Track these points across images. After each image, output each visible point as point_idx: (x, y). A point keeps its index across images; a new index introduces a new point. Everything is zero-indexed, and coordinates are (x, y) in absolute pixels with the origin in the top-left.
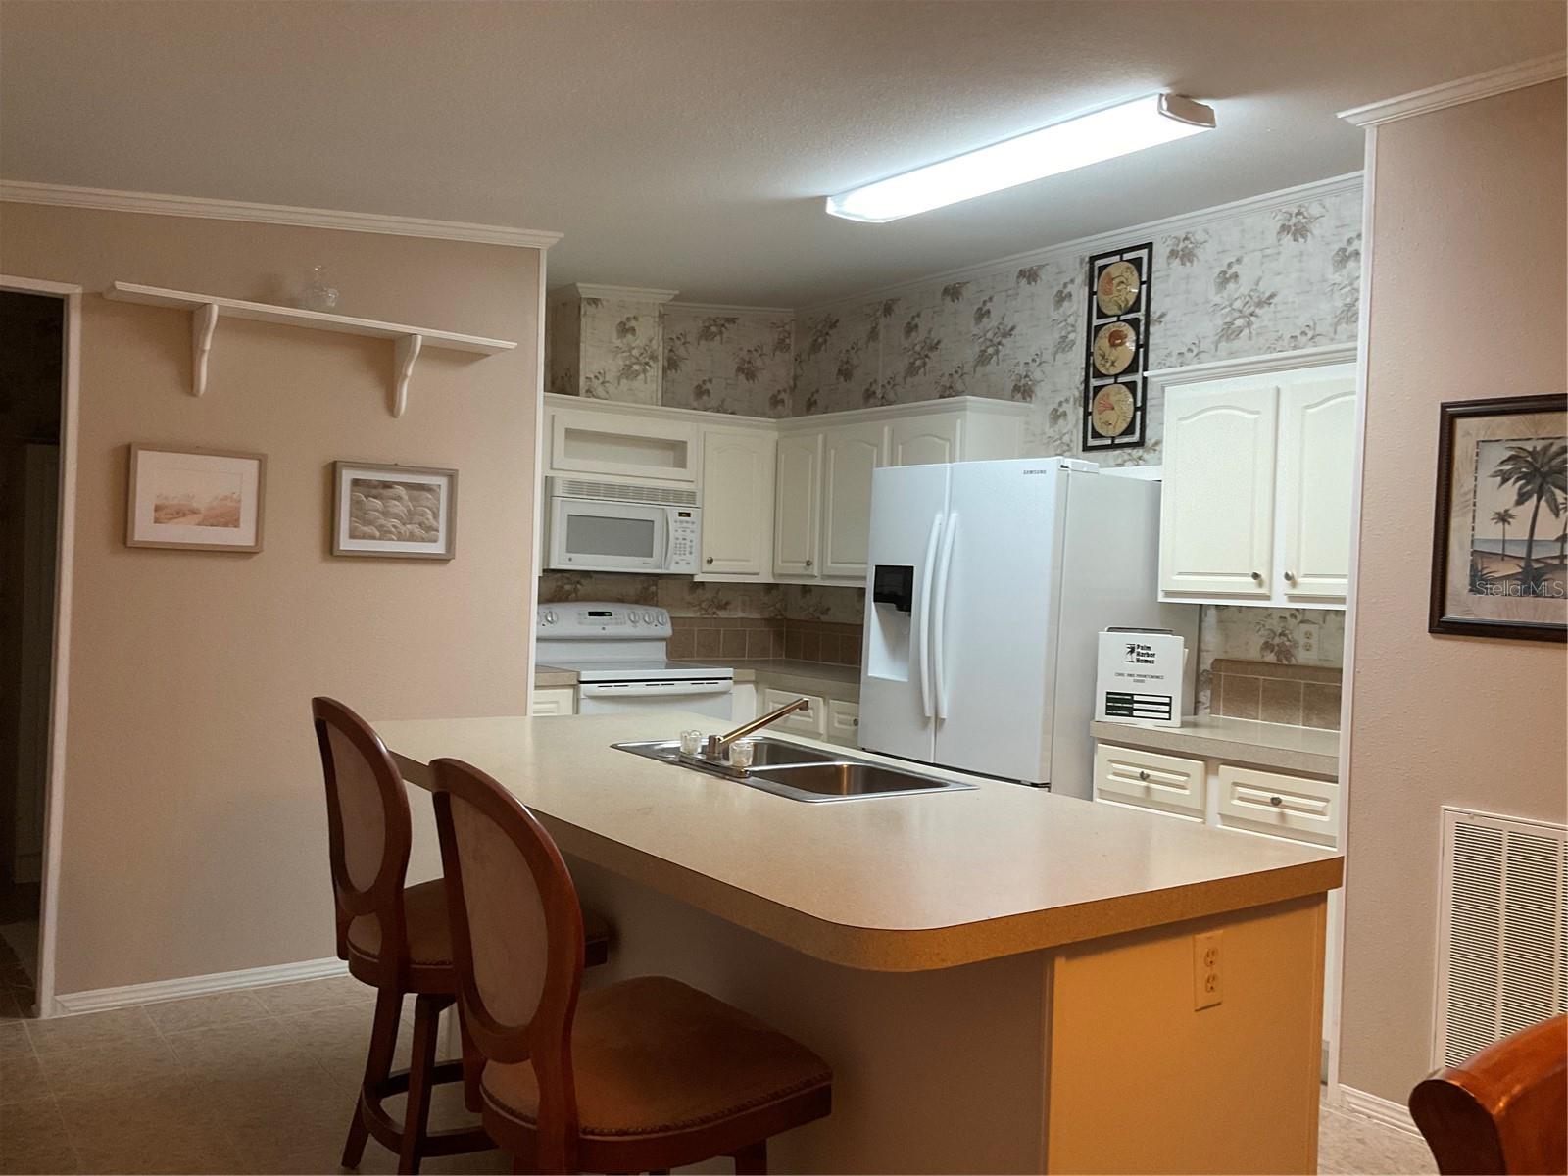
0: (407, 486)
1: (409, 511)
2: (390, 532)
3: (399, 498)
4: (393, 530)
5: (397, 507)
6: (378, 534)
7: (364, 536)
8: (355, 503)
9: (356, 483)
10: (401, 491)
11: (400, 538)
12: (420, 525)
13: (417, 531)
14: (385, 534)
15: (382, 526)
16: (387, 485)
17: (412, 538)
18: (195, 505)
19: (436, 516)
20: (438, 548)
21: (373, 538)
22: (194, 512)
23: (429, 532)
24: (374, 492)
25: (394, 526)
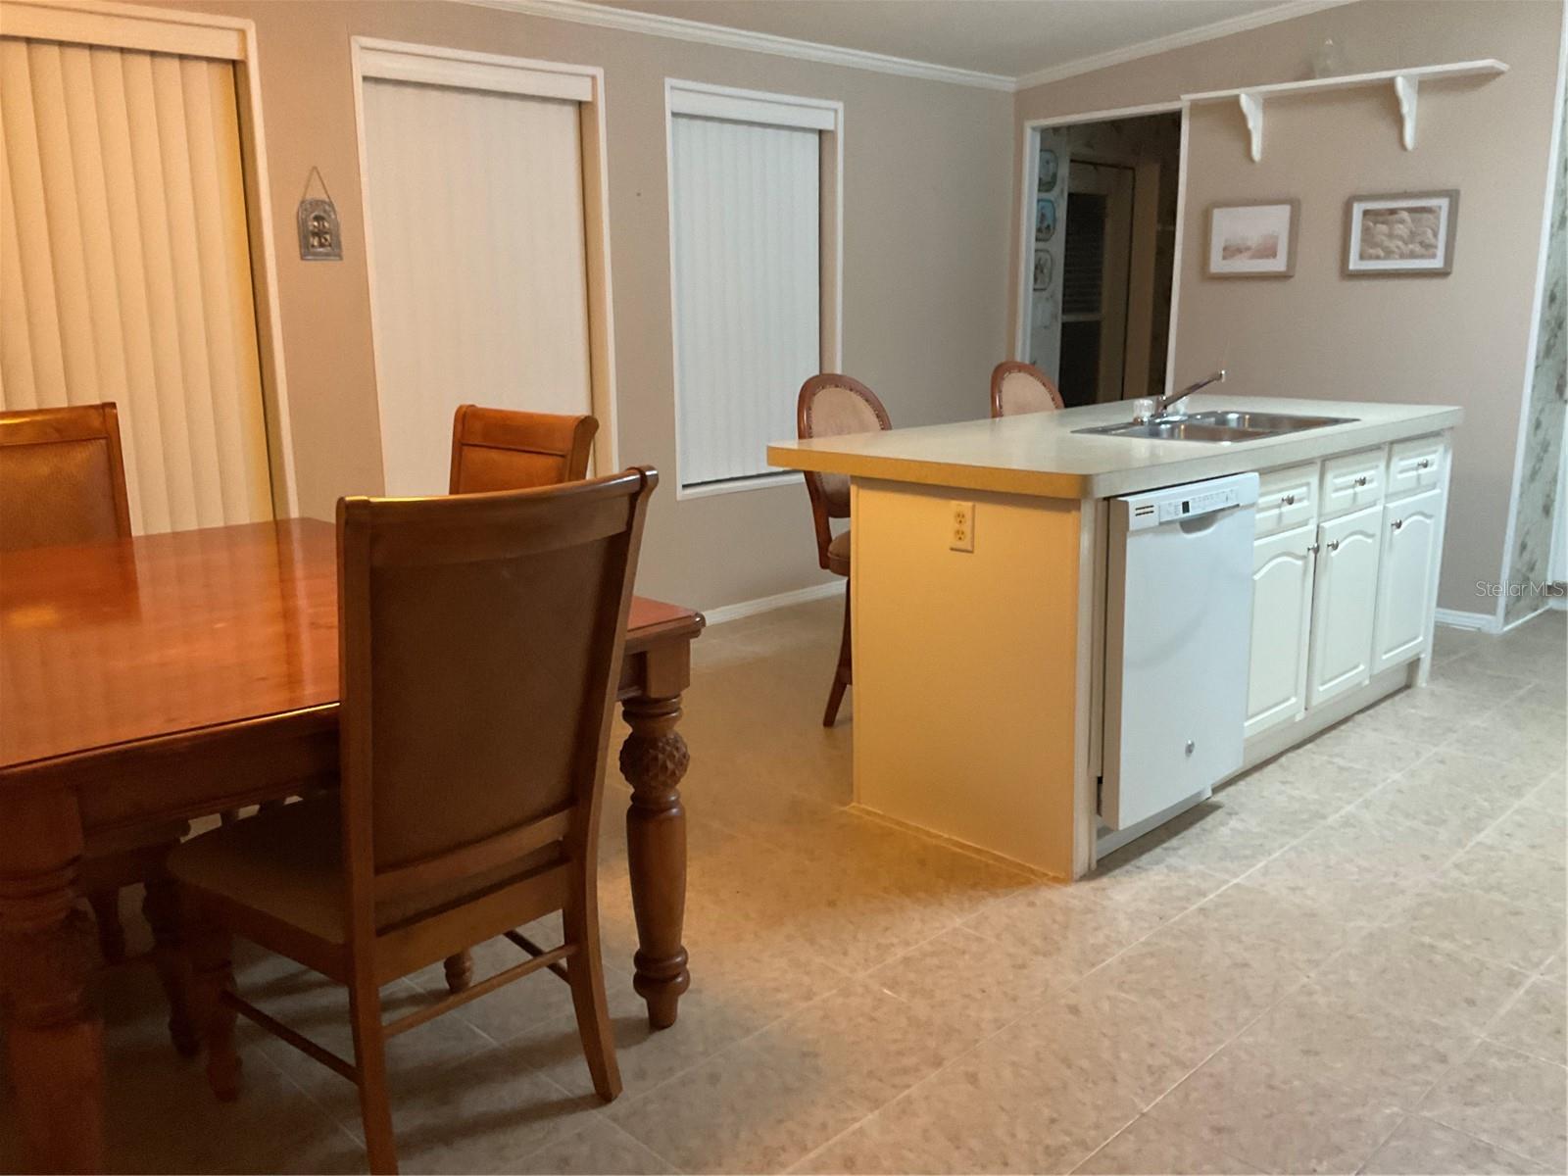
0: (1411, 210)
1: (1411, 232)
2: (1393, 252)
3: (1402, 222)
4: (1396, 250)
5: (1401, 230)
6: (1382, 254)
7: (1371, 257)
8: (1366, 230)
9: (1366, 213)
10: (1405, 215)
11: (1402, 256)
12: (1421, 243)
13: (1418, 249)
14: (1389, 254)
15: (1387, 247)
16: (1393, 212)
17: (1412, 255)
18: (1249, 243)
19: (1435, 235)
20: (1437, 263)
21: (1378, 258)
22: (1248, 249)
23: (1428, 249)
24: (1380, 219)
25: (1398, 247)
